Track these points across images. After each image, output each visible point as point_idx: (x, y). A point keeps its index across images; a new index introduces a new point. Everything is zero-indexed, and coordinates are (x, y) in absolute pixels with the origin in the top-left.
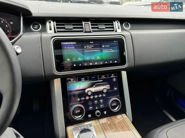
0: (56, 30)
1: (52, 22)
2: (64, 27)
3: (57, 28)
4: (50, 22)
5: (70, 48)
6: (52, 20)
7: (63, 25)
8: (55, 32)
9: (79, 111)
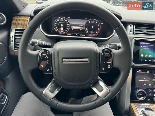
0: (135, 32)
1: (132, 26)
2: (140, 30)
3: (136, 30)
4: (131, 26)
5: (145, 47)
6: (132, 25)
7: (139, 28)
8: (134, 34)
9: (141, 94)
